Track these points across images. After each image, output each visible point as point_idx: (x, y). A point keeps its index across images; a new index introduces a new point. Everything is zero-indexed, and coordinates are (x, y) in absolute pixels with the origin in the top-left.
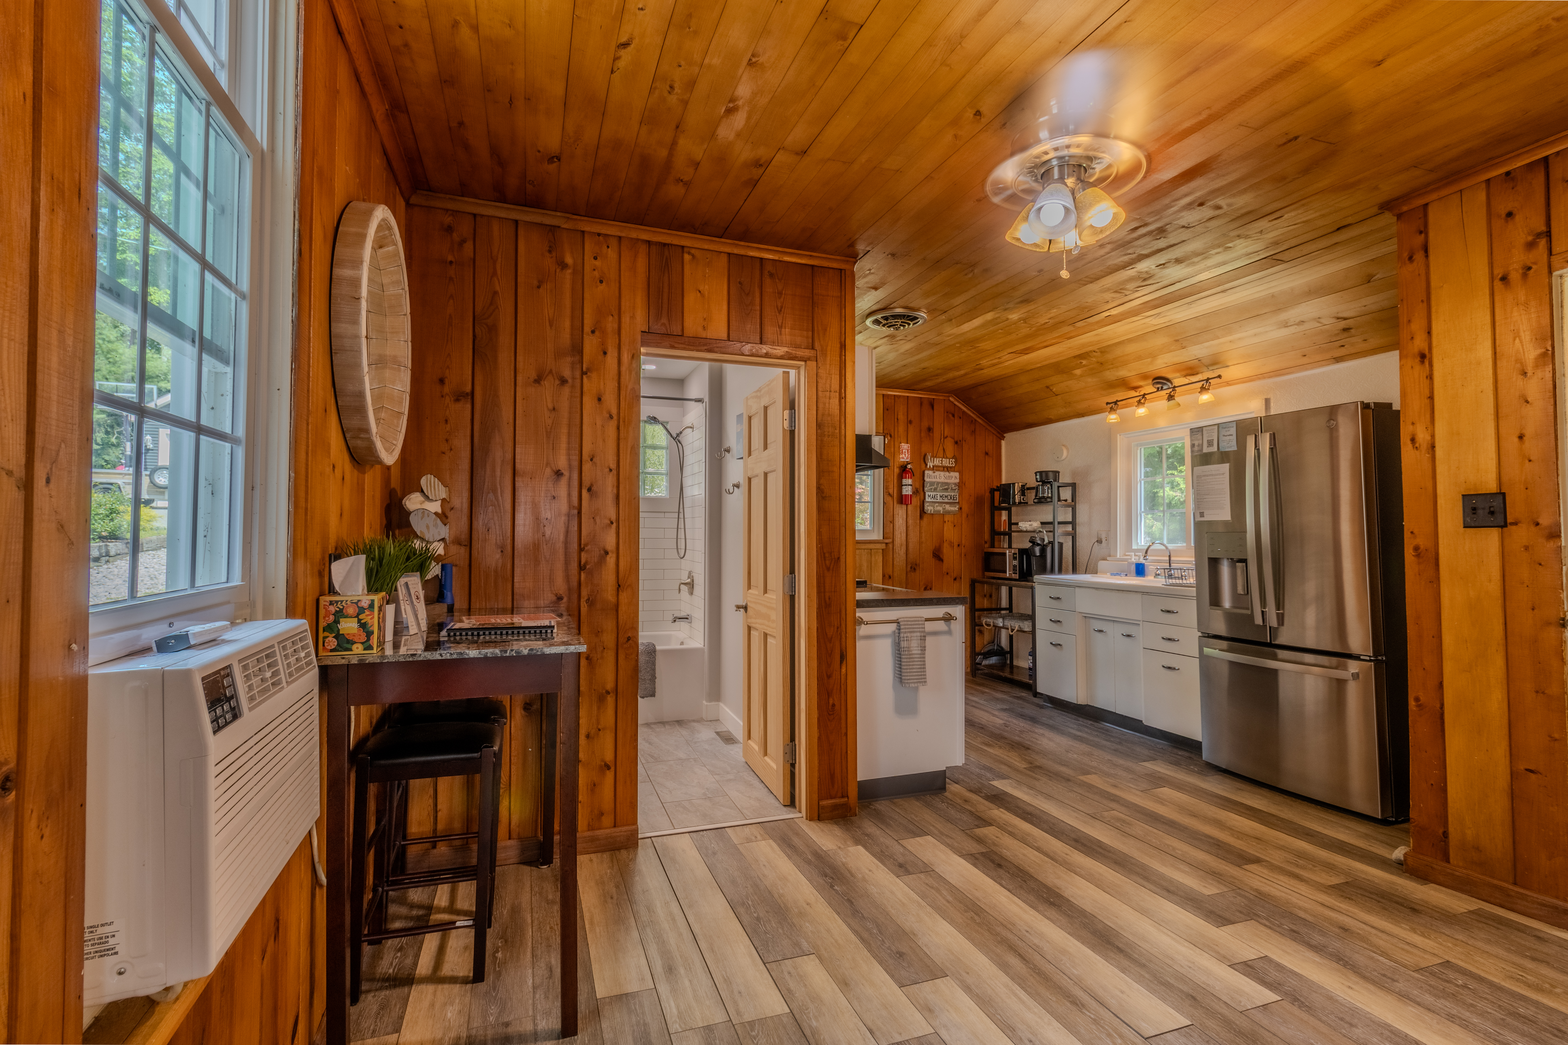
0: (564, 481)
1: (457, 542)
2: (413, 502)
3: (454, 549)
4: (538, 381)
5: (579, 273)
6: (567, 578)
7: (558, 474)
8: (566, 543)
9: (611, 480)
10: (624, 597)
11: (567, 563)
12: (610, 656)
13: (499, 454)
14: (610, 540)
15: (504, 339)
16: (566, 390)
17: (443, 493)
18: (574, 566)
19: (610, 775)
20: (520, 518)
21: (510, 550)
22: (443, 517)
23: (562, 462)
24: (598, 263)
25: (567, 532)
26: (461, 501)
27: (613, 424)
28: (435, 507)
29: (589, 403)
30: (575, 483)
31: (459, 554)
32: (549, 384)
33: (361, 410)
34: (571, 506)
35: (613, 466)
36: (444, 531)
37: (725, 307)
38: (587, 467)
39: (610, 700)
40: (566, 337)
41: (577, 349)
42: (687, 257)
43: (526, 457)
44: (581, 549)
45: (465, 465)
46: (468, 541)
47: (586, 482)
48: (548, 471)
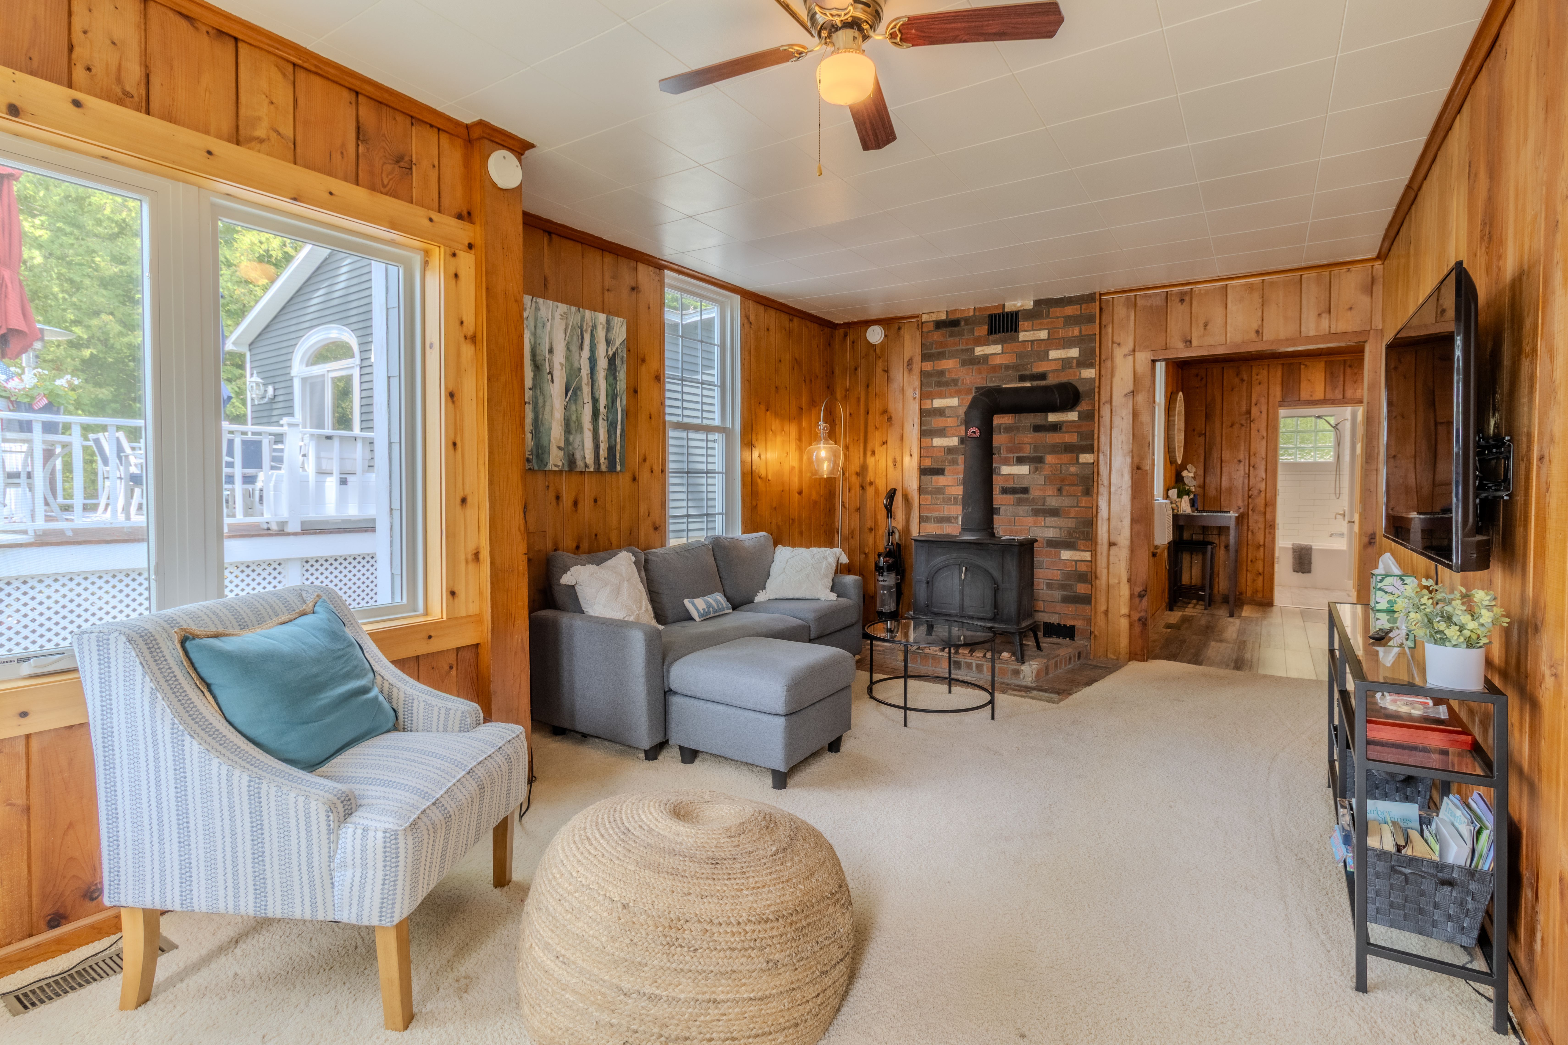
0: (1242, 464)
1: (1199, 487)
2: (1185, 473)
3: (1198, 489)
4: (1232, 426)
5: (1250, 383)
6: (1243, 501)
7: (1240, 461)
8: (1243, 487)
9: (1264, 462)
10: (1269, 510)
11: (1243, 495)
12: (1262, 532)
13: (1215, 455)
14: (1262, 486)
15: (1218, 412)
16: (1243, 429)
17: (1194, 470)
18: (1246, 496)
19: (1261, 578)
20: (1224, 478)
21: (1219, 490)
22: (1194, 478)
23: (1241, 457)
24: (1259, 377)
25: (1243, 483)
26: (1201, 472)
27: (1265, 441)
28: (1192, 475)
29: (1253, 432)
30: (1247, 464)
31: (1200, 491)
32: (1237, 426)
33: (1175, 452)
34: (1245, 473)
35: (1264, 456)
36: (1194, 483)
37: (1323, 384)
38: (1252, 458)
39: (1262, 549)
40: (1244, 409)
41: (1249, 412)
42: (1302, 367)
43: (1226, 455)
44: (1249, 490)
45: (1202, 459)
46: (1203, 486)
47: (1252, 464)
48: (1235, 460)
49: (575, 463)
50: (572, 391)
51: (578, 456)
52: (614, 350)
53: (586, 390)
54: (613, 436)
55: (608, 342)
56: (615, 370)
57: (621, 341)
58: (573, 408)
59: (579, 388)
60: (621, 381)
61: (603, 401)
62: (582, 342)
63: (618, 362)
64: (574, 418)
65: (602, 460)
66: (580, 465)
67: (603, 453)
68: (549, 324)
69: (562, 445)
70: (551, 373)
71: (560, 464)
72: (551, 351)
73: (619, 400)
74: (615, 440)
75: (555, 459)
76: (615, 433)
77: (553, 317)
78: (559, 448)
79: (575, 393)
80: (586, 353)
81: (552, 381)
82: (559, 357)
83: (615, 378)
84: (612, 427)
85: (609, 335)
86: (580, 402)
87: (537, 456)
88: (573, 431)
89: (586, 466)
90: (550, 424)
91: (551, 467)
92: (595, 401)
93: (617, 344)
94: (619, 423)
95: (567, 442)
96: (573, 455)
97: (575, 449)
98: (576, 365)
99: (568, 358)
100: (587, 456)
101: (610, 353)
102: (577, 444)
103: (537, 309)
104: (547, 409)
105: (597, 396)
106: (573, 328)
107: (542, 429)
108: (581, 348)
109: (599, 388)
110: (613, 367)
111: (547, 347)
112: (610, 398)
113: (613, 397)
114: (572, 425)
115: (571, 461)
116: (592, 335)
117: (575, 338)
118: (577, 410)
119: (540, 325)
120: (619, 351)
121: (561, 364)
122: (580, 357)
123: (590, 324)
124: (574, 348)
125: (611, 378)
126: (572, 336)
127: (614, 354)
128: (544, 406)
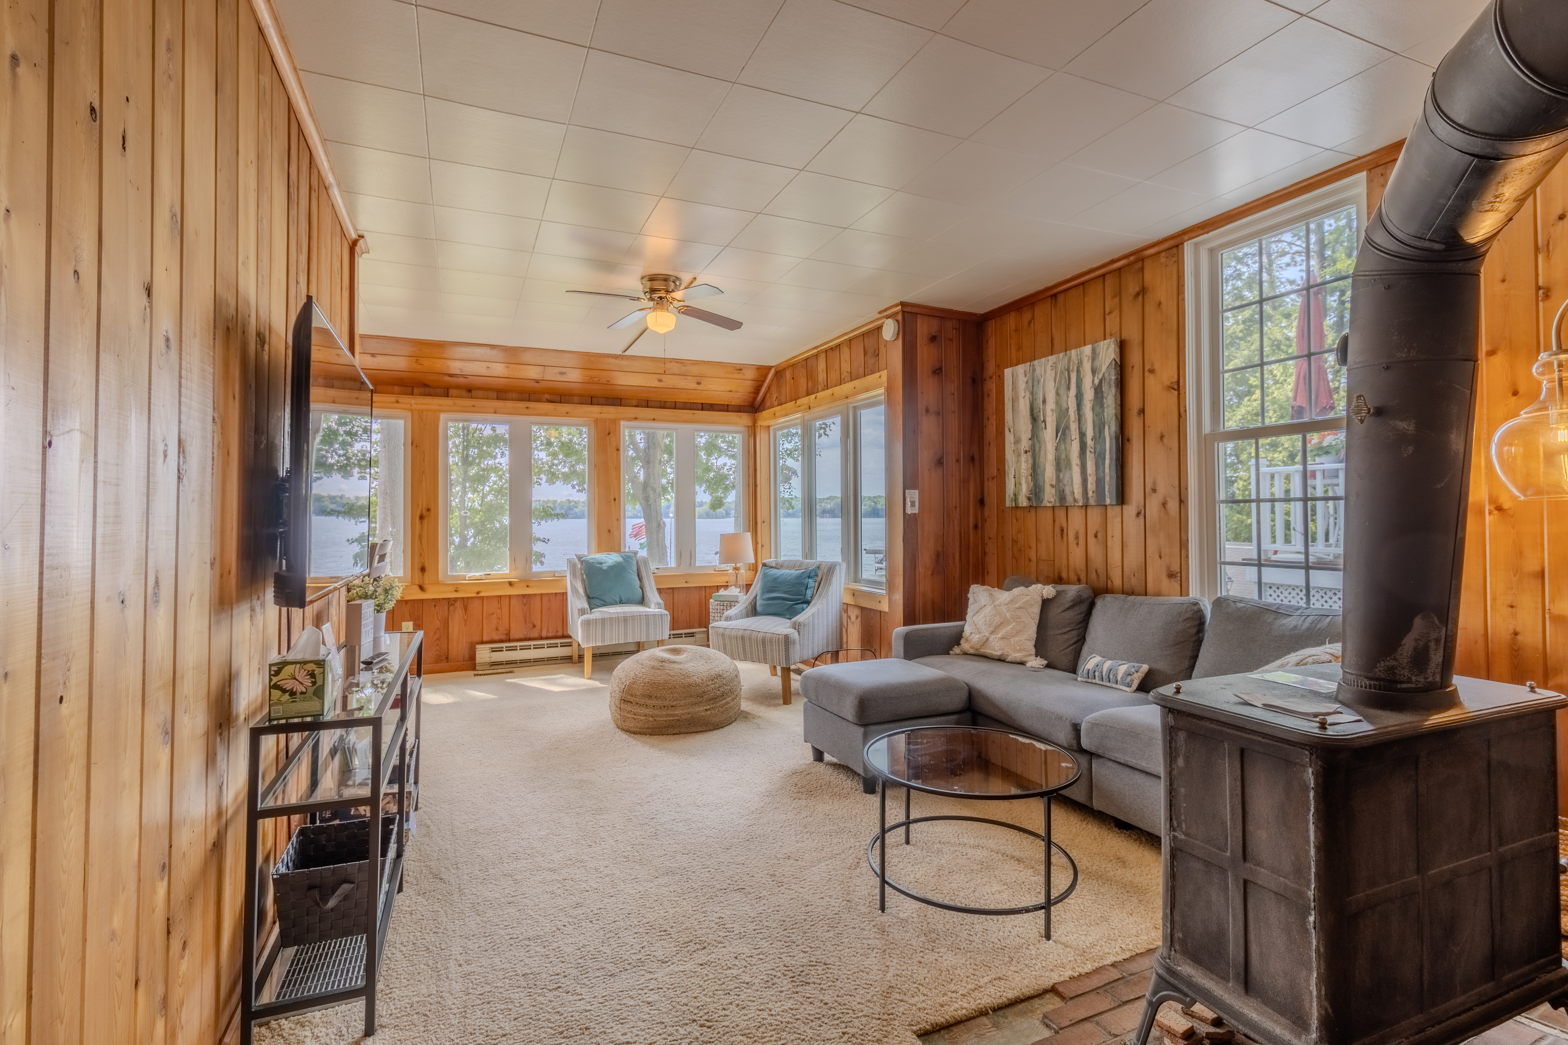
49: (1065, 498)
50: (1062, 432)
51: (1067, 492)
52: (1100, 377)
53: (1074, 426)
54: (1101, 468)
55: (1094, 372)
56: (1102, 397)
57: (1107, 364)
58: (1063, 447)
59: (1067, 427)
60: (1108, 407)
61: (1090, 433)
62: (1069, 382)
63: (1105, 388)
64: (1063, 456)
65: (1090, 494)
66: (1069, 501)
67: (1091, 486)
68: (1042, 379)
69: (1054, 483)
70: (1044, 421)
71: (1053, 500)
72: (1044, 402)
73: (1107, 428)
74: (1104, 472)
75: (1049, 497)
76: (1104, 464)
77: (1045, 371)
78: (1052, 486)
79: (1064, 433)
80: (1073, 391)
81: (1046, 428)
82: (1051, 405)
83: (1102, 406)
84: (1100, 458)
85: (1095, 363)
86: (1068, 440)
87: (1036, 495)
88: (1063, 469)
89: (1075, 500)
90: (1044, 465)
91: (1045, 503)
92: (1082, 435)
93: (1104, 369)
94: (1108, 453)
95: (1058, 480)
96: (1063, 491)
97: (1065, 485)
98: (1064, 406)
99: (1058, 403)
100: (1076, 491)
101: (1097, 382)
102: (1066, 480)
103: (1034, 370)
104: (1042, 453)
105: (1084, 430)
106: (1062, 373)
107: (1039, 471)
108: (1069, 388)
109: (1086, 422)
110: (1099, 395)
111: (1041, 400)
112: (1097, 429)
113: (1099, 427)
114: (1063, 463)
115: (1062, 497)
116: (1078, 372)
117: (1063, 382)
118: (1066, 449)
119: (1036, 383)
120: (1106, 375)
121: (1052, 410)
122: (1068, 397)
123: (1076, 362)
124: (1062, 391)
125: (1098, 408)
126: (1060, 381)
127: (1101, 382)
128: (1040, 451)
